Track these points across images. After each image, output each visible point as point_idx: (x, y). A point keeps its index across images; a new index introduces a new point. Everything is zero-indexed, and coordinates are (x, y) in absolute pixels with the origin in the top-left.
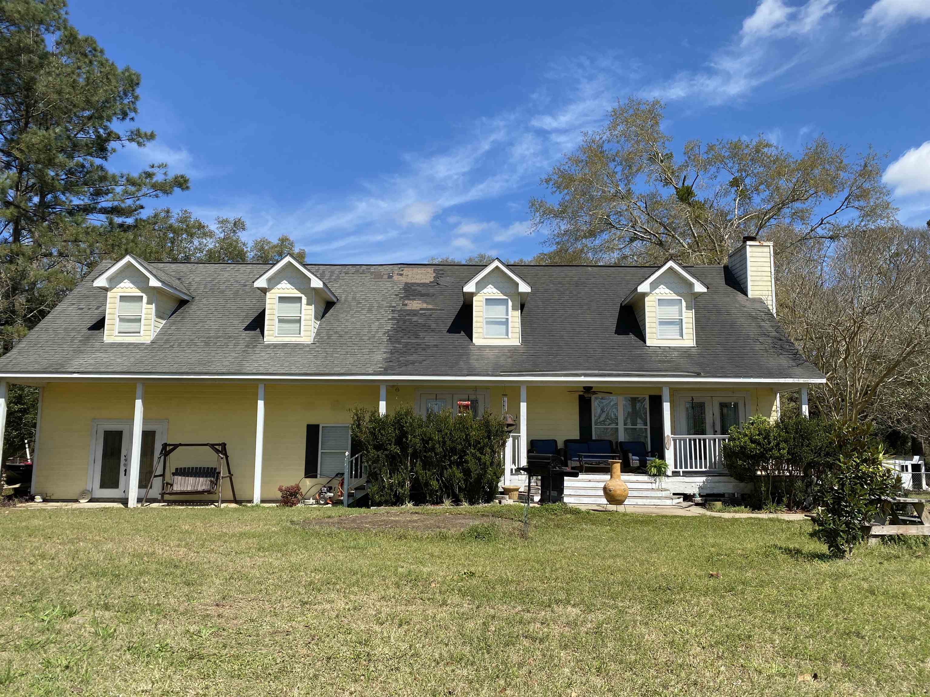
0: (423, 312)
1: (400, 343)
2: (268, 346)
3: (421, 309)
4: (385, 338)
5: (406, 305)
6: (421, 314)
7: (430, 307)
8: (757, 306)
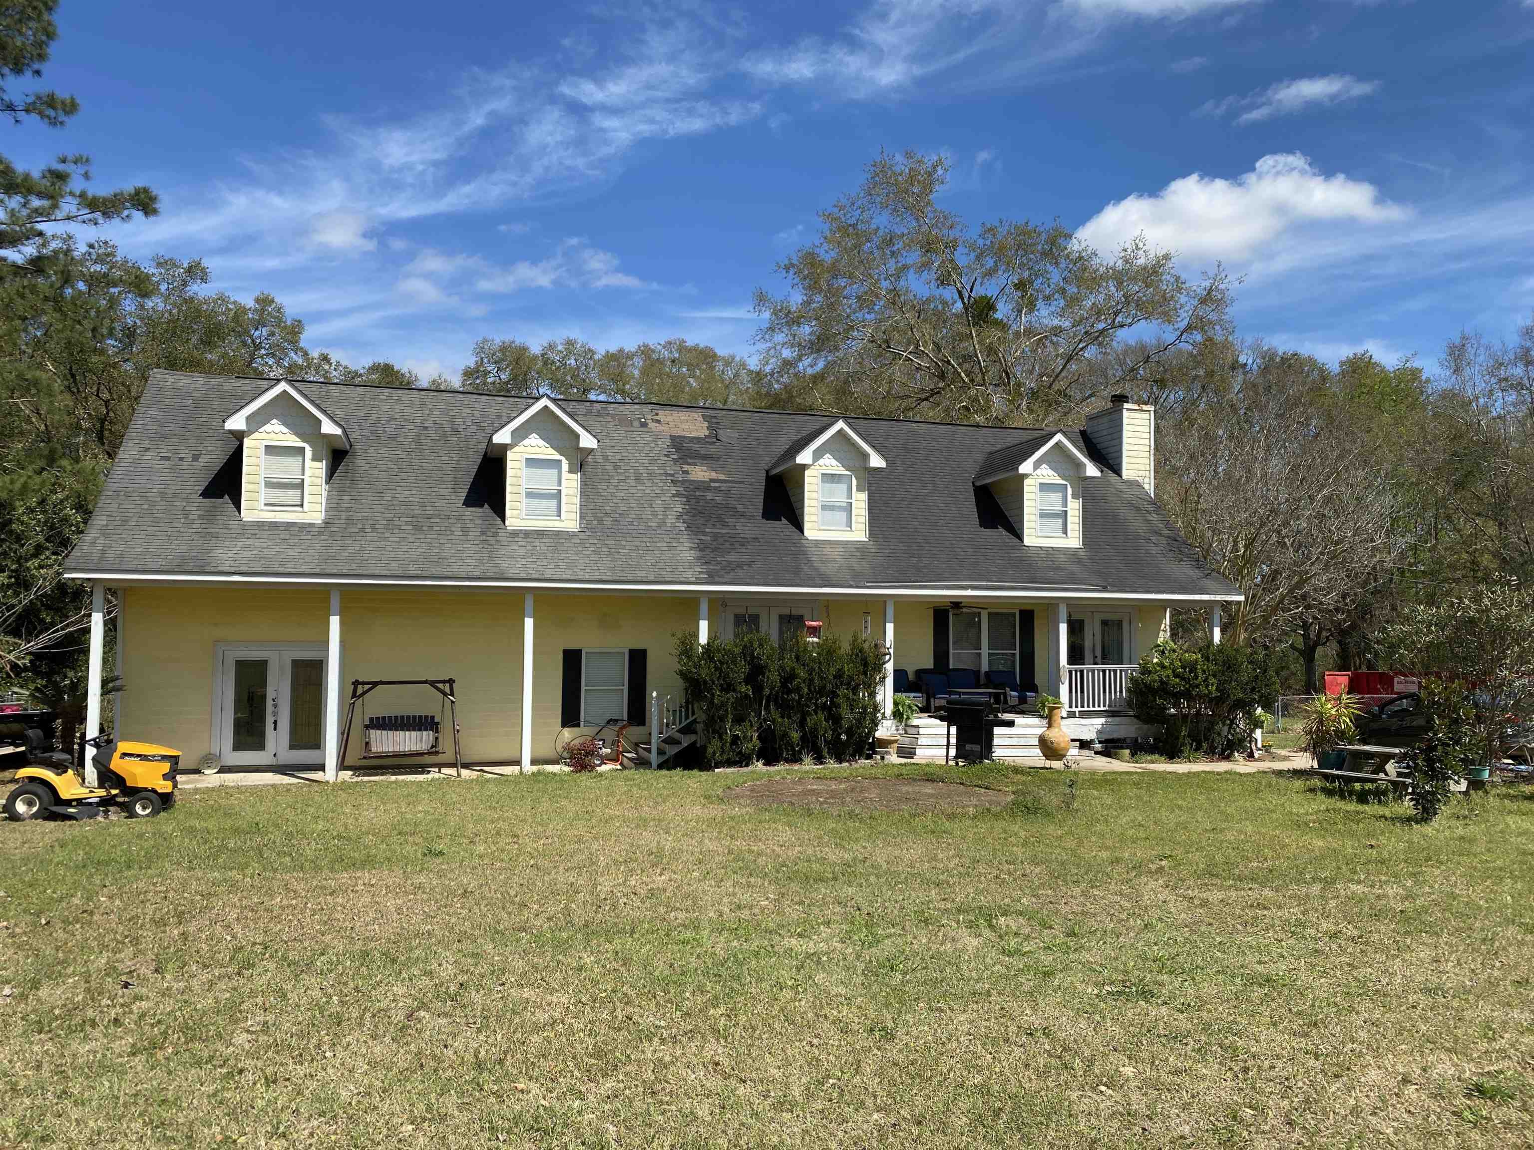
0: (717, 485)
1: (705, 534)
2: (515, 534)
3: (712, 480)
4: (682, 527)
5: (687, 472)
6: (715, 488)
7: (722, 477)
8: (1136, 491)
